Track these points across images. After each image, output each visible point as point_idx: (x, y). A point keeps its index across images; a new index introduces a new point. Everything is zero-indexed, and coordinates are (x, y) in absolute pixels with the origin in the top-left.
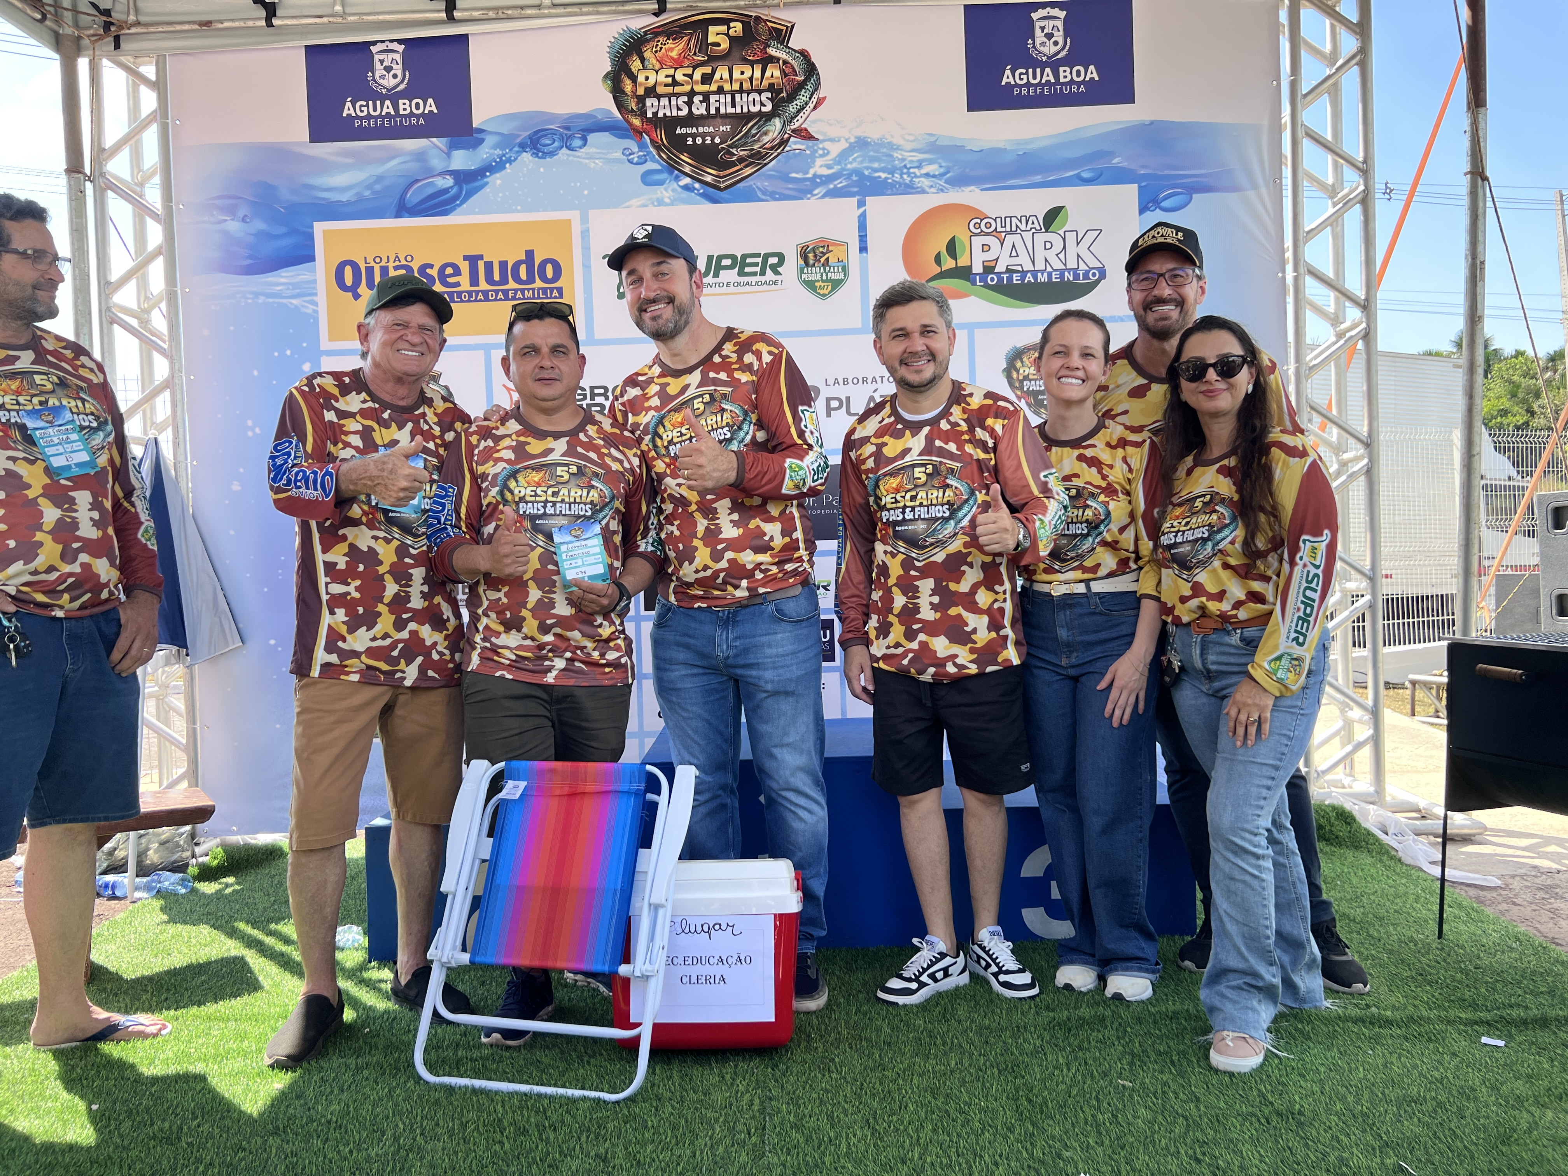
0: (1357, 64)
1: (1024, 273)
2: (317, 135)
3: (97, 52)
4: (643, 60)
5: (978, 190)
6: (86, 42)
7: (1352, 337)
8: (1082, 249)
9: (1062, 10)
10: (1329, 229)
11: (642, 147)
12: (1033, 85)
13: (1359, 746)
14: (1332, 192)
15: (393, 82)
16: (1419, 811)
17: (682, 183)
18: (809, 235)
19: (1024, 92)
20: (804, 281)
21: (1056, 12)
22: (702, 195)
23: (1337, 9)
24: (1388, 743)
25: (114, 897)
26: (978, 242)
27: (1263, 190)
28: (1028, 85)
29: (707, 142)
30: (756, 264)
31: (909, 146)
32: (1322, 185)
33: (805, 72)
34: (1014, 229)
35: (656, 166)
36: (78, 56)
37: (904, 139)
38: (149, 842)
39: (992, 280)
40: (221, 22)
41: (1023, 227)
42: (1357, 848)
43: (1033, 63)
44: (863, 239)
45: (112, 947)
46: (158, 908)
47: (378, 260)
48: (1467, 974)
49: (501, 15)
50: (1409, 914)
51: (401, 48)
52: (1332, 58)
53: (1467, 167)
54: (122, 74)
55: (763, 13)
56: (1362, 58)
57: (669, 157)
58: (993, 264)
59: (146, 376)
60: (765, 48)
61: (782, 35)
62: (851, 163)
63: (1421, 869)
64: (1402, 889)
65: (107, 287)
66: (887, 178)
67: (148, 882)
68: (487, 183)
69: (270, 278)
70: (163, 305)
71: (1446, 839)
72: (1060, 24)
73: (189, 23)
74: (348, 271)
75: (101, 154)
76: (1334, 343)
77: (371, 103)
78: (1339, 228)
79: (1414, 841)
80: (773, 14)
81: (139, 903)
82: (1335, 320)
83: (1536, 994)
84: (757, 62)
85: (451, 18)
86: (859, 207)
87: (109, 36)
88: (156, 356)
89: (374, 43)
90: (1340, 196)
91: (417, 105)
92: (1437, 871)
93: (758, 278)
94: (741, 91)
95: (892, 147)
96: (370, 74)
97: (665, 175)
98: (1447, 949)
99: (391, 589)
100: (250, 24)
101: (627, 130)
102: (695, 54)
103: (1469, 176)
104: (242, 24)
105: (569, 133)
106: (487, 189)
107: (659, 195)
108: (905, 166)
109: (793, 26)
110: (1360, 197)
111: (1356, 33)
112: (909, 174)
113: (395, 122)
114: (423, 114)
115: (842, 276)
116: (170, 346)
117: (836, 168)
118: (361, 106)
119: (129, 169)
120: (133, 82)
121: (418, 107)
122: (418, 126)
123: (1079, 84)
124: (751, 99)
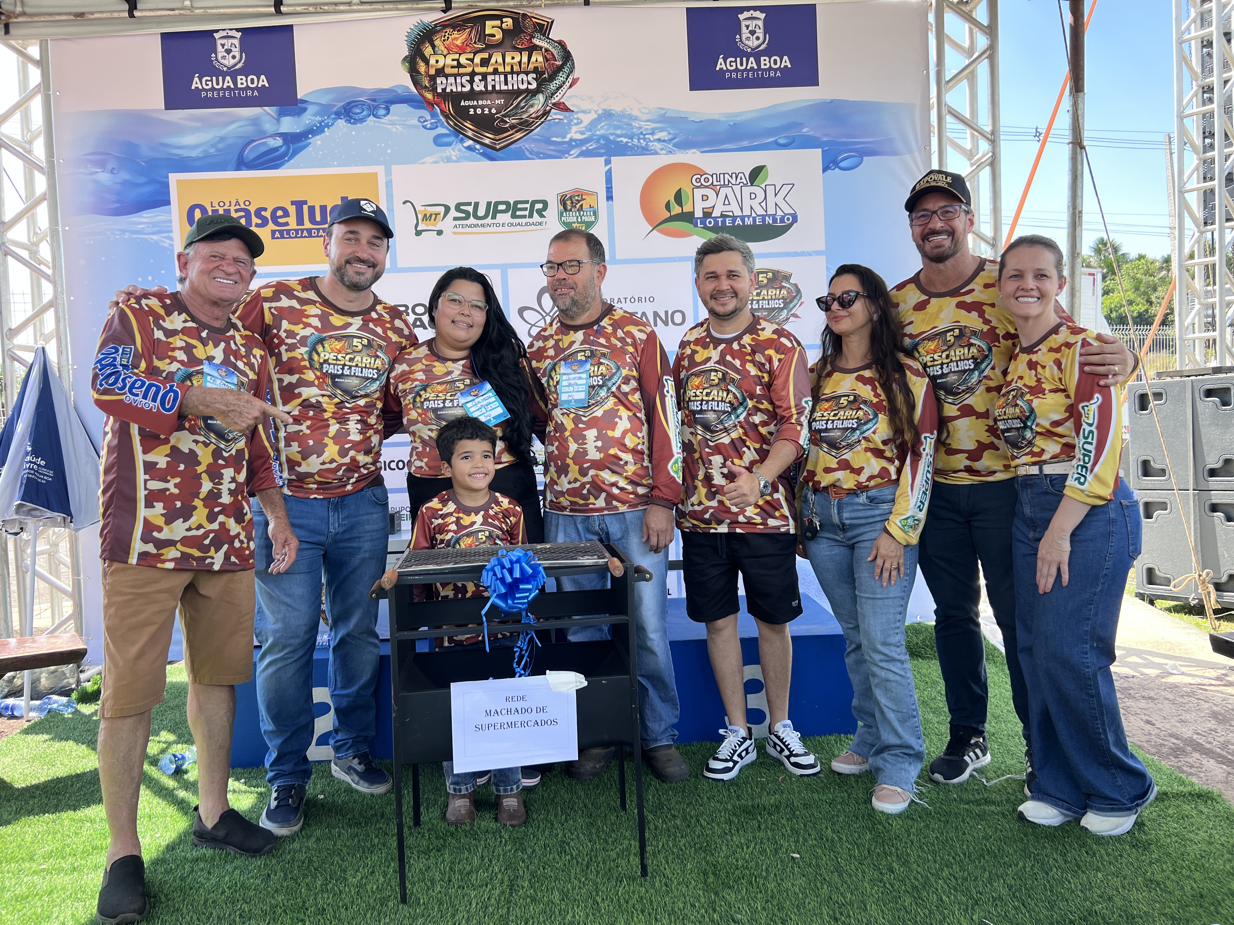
0: (987, 58)
1: (734, 218)
2: (170, 104)
4: (433, 47)
5: (698, 153)
8: (779, 199)
9: (762, 12)
11: (434, 115)
12: (740, 71)
14: (971, 154)
15: (233, 62)
17: (466, 145)
18: (567, 186)
19: (734, 76)
20: (564, 223)
21: (757, 14)
22: (481, 154)
23: (973, 15)
25: (13, 717)
26: (698, 193)
27: (917, 155)
28: (737, 70)
29: (486, 112)
30: (526, 209)
31: (645, 117)
32: (962, 149)
33: (563, 58)
34: (726, 183)
35: (445, 131)
39: (710, 223)
40: (92, 13)
41: (733, 182)
43: (741, 54)
44: (609, 190)
47: (222, 204)
49: (319, 10)
51: (239, 35)
52: (970, 51)
53: (1069, 138)
54: (13, 55)
55: (529, 11)
56: (991, 52)
57: (455, 124)
58: (710, 210)
59: (36, 297)
60: (531, 39)
61: (544, 29)
66: (627, 142)
68: (310, 143)
69: (133, 218)
70: (48, 239)
72: (760, 23)
73: (66, 14)
74: (197, 212)
77: (214, 78)
80: (536, 12)
84: (524, 50)
85: (278, 12)
86: (606, 165)
88: (43, 282)
89: (217, 31)
90: (976, 158)
91: (252, 81)
93: (527, 220)
94: (512, 72)
95: (631, 117)
96: (213, 55)
97: (452, 138)
99: (207, 486)
100: (116, 15)
102: (475, 43)
103: (1071, 145)
104: (108, 15)
106: (310, 148)
107: (448, 154)
108: (642, 133)
109: (552, 22)
110: (989, 161)
111: (987, 34)
112: (644, 139)
113: (235, 93)
114: (257, 87)
115: (593, 219)
116: (54, 273)
117: (588, 134)
119: (19, 132)
120: (23, 62)
121: (252, 82)
122: (253, 97)
123: (776, 70)
124: (520, 79)
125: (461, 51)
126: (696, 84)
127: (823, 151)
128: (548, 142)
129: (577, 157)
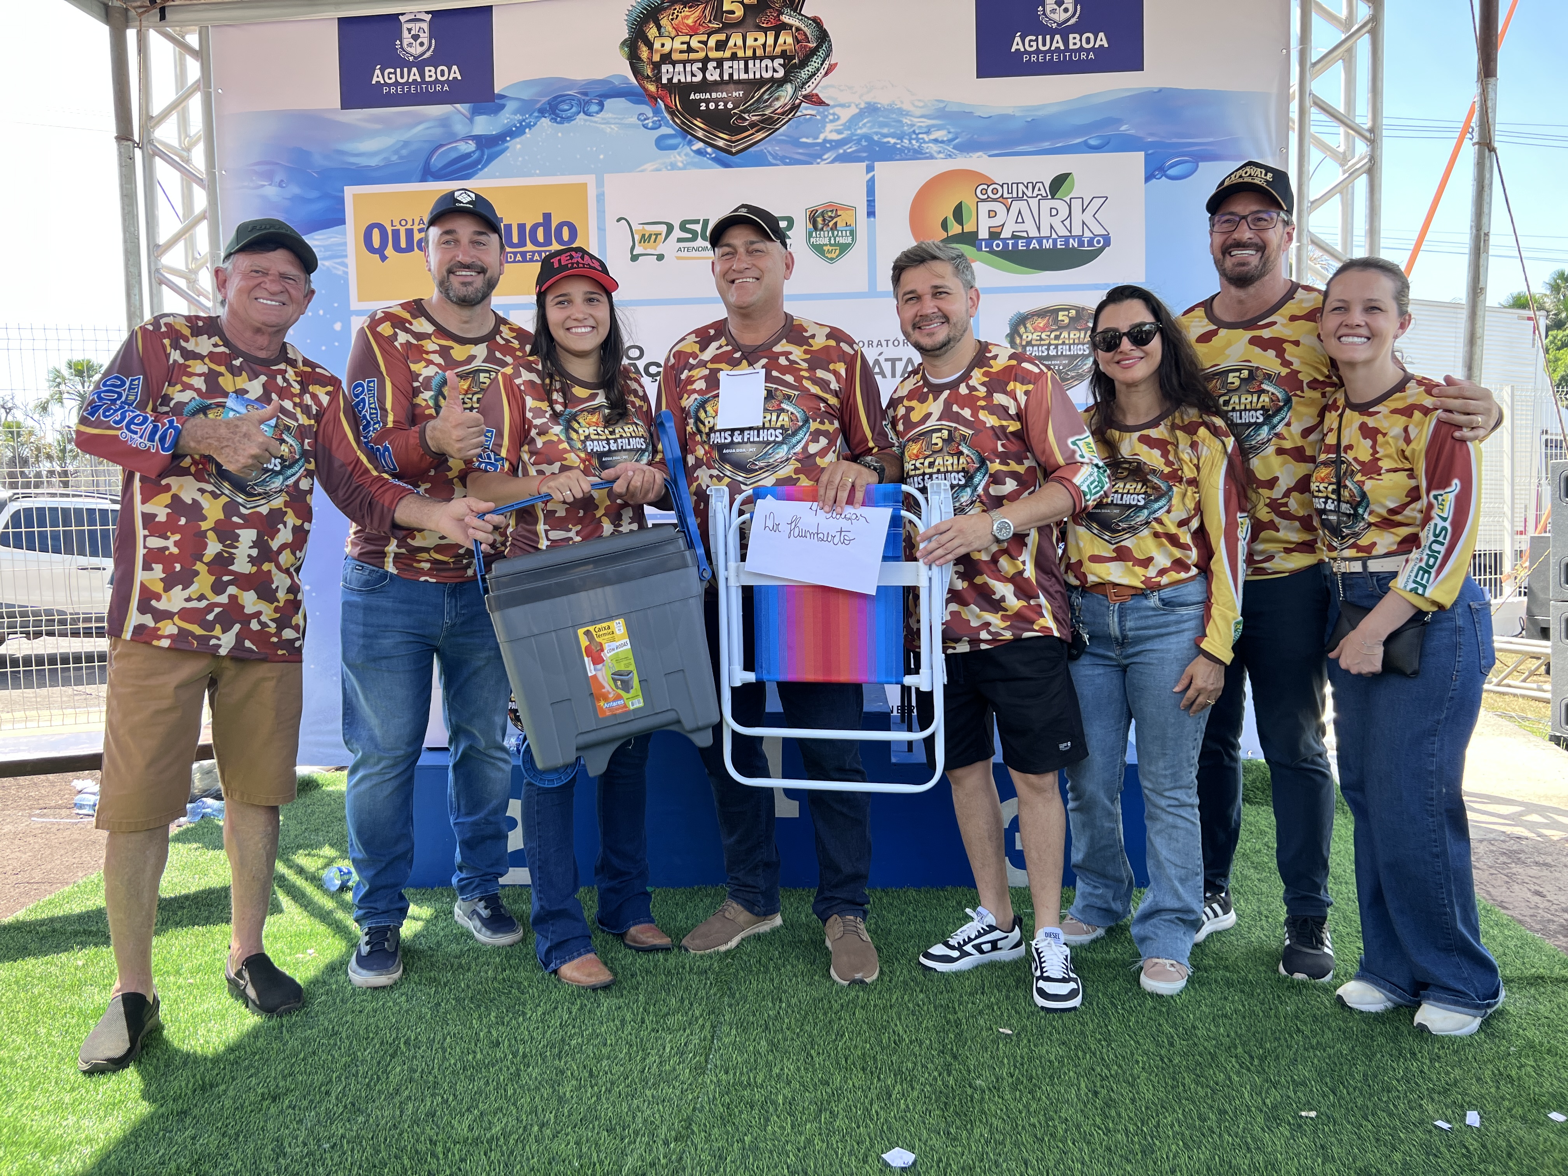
0: (1368, 32)
1: (1029, 240)
2: (346, 104)
3: (144, 24)
4: (659, 27)
5: (985, 156)
6: (133, 14)
8: (1088, 217)
10: (1336, 196)
11: (656, 112)
12: (1042, 52)
14: (1342, 159)
15: (420, 50)
17: (695, 148)
18: (817, 200)
19: (1034, 58)
20: (813, 245)
22: (713, 159)
26: (984, 208)
28: (1038, 51)
29: (721, 107)
31: (918, 112)
32: (1332, 152)
33: (818, 38)
34: (1020, 195)
35: (672, 132)
36: (127, 27)
39: (998, 245)
41: (1029, 194)
43: (1044, 30)
44: (871, 203)
47: (403, 223)
51: (428, 18)
52: (1347, 23)
53: (1475, 138)
54: (169, 46)
56: (1374, 25)
57: (683, 123)
58: (998, 230)
60: (778, 16)
61: (795, 3)
62: (861, 128)
65: (155, 250)
66: (895, 144)
68: (507, 148)
74: (376, 233)
75: (149, 122)
77: (398, 70)
78: (1348, 195)
84: (770, 29)
86: (868, 172)
87: (155, 8)
89: (403, 14)
90: (1350, 164)
91: (442, 72)
94: (754, 57)
95: (901, 112)
96: (398, 42)
99: (213, 547)
101: (643, 96)
102: (710, 21)
103: (1476, 147)
106: (507, 154)
108: (914, 132)
110: (1367, 166)
112: (917, 140)
113: (421, 88)
114: (448, 80)
115: (849, 240)
118: (390, 73)
119: (176, 135)
120: (180, 53)
121: (442, 75)
122: (442, 92)
123: (1088, 51)
124: (763, 65)
125: (693, 31)
126: (984, 70)
127: (1146, 155)
128: (796, 143)
129: (832, 162)
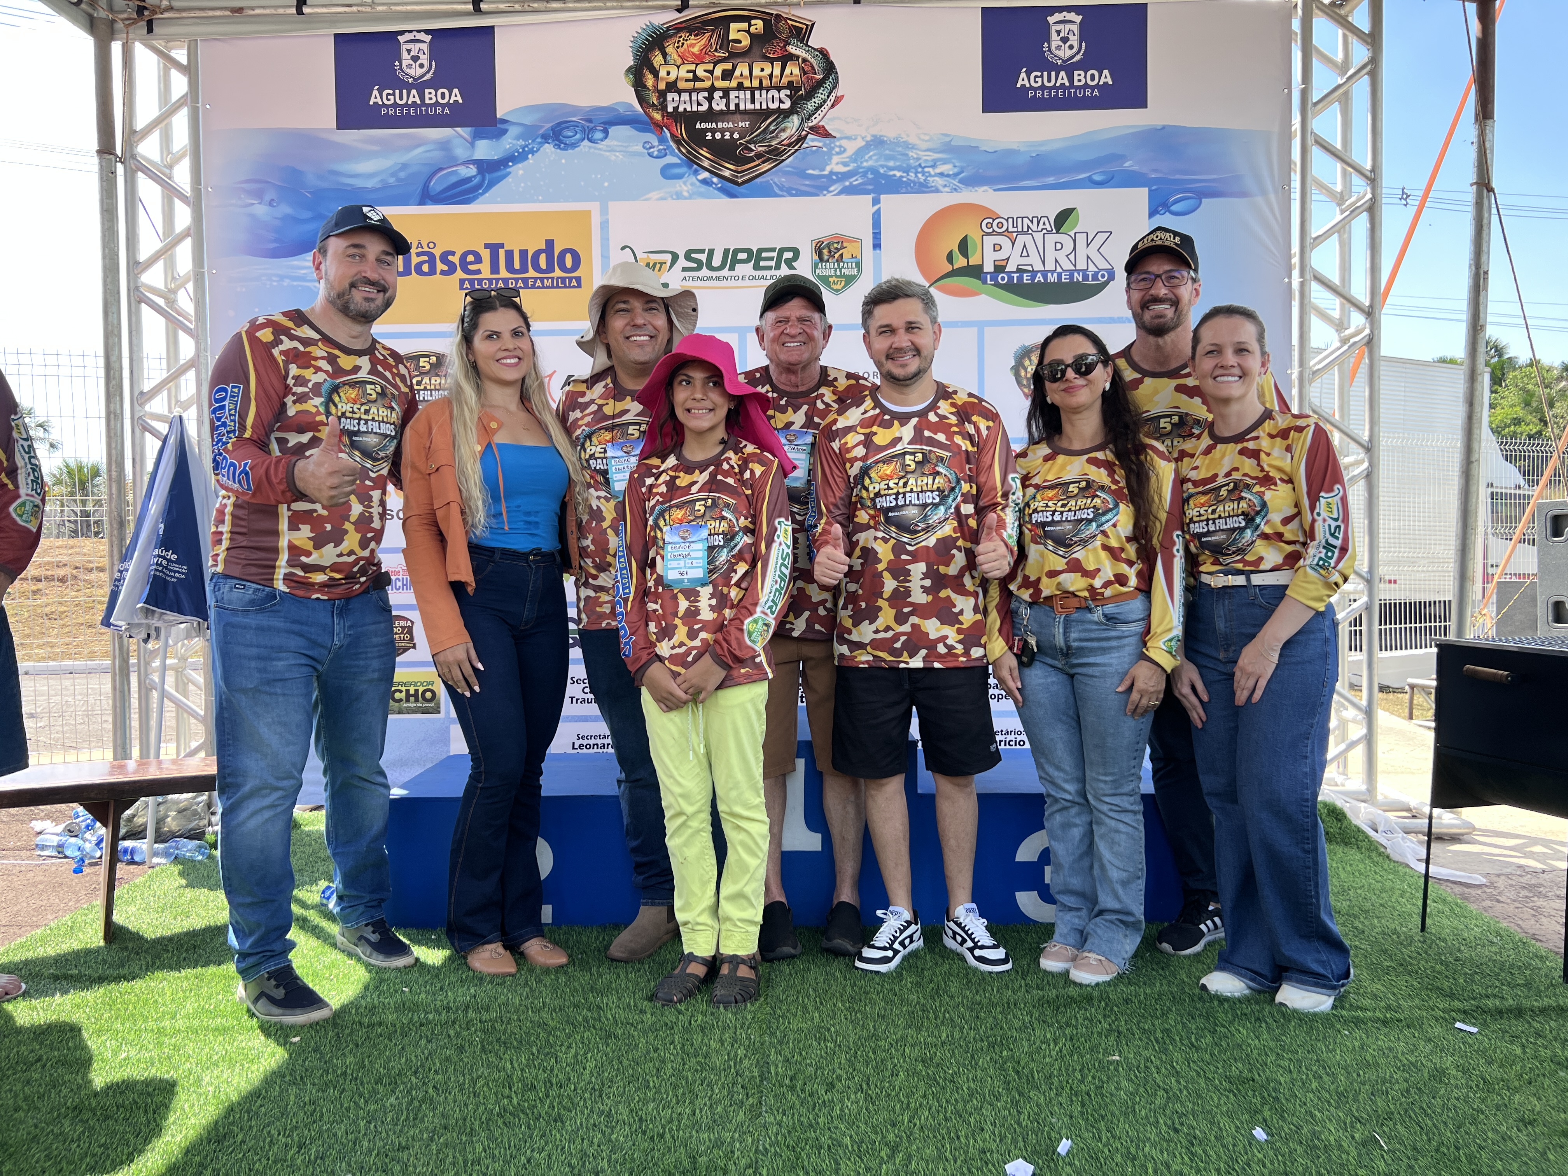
0: (1368, 74)
1: (1034, 273)
2: (343, 123)
3: (131, 36)
4: (665, 55)
5: (991, 191)
6: (120, 25)
7: (1355, 343)
8: (1092, 251)
9: (1078, 14)
10: (1336, 236)
11: (662, 140)
12: (1047, 88)
13: (1352, 745)
14: (1341, 200)
15: (420, 71)
16: (1409, 810)
17: (700, 177)
18: (823, 232)
19: (1039, 94)
20: (819, 276)
21: (1072, 16)
22: (719, 189)
23: (1350, 19)
24: (1382, 744)
26: (989, 241)
27: (1272, 197)
28: (1043, 87)
29: (726, 137)
30: (771, 259)
31: (924, 146)
32: (1330, 193)
33: (824, 70)
34: (1025, 229)
35: (675, 160)
36: (112, 39)
37: (920, 139)
38: (168, 810)
39: (1003, 279)
40: (253, 9)
41: (1034, 228)
42: (1346, 844)
43: (1049, 67)
44: (877, 236)
45: (132, 909)
46: (176, 873)
48: (1447, 966)
49: (527, 7)
50: (1394, 908)
51: (428, 38)
52: (1343, 67)
53: (1473, 178)
54: (153, 58)
55: (784, 11)
56: (1373, 67)
57: (688, 152)
58: (1004, 263)
59: (172, 355)
60: (785, 46)
61: (802, 33)
62: (867, 161)
63: (1408, 866)
64: (1388, 884)
65: (136, 267)
66: (901, 177)
67: (166, 848)
68: (510, 173)
69: (294, 261)
70: (190, 286)
71: (1431, 837)
72: (1075, 28)
73: (221, 9)
75: (132, 136)
76: (1338, 349)
77: (397, 92)
78: (1346, 236)
79: (1403, 838)
80: (793, 12)
81: (157, 868)
82: (1340, 325)
83: (1513, 986)
84: (777, 59)
85: (477, 10)
86: (874, 205)
87: (142, 20)
88: (182, 335)
89: (402, 33)
90: (1347, 203)
91: (443, 95)
92: (1422, 868)
93: (773, 272)
94: (761, 88)
95: (907, 146)
96: (397, 63)
97: (684, 169)
98: (1429, 942)
100: (281, 11)
102: (716, 50)
103: (1475, 187)
104: (273, 11)
105: (591, 125)
106: (509, 179)
107: (678, 188)
108: (920, 165)
109: (813, 25)
110: (1367, 205)
111: (1367, 43)
112: (923, 173)
113: (421, 110)
114: (448, 103)
115: (855, 272)
116: (196, 326)
117: (852, 166)
118: (388, 94)
119: (159, 151)
120: (165, 66)
121: (443, 97)
122: (442, 115)
123: (1092, 88)
124: (770, 96)
125: (699, 60)
126: (989, 106)
127: (1150, 191)
